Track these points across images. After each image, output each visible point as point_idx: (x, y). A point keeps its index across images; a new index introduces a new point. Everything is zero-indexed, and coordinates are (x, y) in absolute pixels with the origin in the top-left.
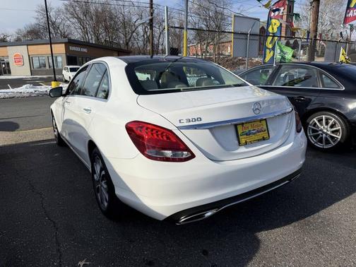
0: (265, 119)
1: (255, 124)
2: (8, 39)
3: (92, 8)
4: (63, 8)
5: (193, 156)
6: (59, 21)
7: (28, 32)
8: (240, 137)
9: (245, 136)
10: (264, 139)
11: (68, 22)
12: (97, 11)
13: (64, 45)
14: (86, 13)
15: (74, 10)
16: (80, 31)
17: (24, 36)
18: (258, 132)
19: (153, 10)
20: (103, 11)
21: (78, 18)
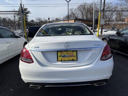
0: (76, 51)
1: (69, 52)
2: (61, 19)
3: (86, 7)
4: (77, 8)
5: (33, 62)
6: (75, 12)
7: (66, 17)
8: (58, 57)
9: (62, 57)
10: (73, 60)
11: (78, 13)
12: (87, 8)
13: (74, 20)
14: (84, 9)
15: (80, 9)
16: (81, 15)
17: (65, 18)
18: (70, 56)
19: (105, 5)
20: (90, 8)
21: (81, 11)
